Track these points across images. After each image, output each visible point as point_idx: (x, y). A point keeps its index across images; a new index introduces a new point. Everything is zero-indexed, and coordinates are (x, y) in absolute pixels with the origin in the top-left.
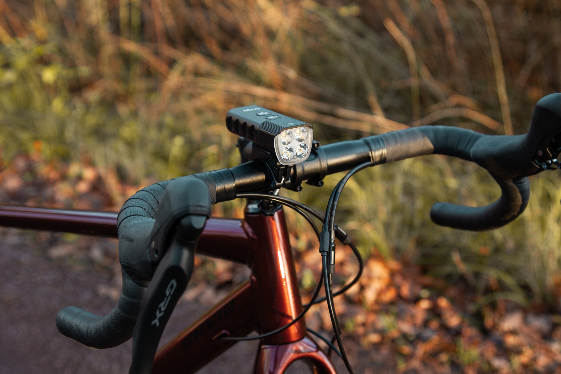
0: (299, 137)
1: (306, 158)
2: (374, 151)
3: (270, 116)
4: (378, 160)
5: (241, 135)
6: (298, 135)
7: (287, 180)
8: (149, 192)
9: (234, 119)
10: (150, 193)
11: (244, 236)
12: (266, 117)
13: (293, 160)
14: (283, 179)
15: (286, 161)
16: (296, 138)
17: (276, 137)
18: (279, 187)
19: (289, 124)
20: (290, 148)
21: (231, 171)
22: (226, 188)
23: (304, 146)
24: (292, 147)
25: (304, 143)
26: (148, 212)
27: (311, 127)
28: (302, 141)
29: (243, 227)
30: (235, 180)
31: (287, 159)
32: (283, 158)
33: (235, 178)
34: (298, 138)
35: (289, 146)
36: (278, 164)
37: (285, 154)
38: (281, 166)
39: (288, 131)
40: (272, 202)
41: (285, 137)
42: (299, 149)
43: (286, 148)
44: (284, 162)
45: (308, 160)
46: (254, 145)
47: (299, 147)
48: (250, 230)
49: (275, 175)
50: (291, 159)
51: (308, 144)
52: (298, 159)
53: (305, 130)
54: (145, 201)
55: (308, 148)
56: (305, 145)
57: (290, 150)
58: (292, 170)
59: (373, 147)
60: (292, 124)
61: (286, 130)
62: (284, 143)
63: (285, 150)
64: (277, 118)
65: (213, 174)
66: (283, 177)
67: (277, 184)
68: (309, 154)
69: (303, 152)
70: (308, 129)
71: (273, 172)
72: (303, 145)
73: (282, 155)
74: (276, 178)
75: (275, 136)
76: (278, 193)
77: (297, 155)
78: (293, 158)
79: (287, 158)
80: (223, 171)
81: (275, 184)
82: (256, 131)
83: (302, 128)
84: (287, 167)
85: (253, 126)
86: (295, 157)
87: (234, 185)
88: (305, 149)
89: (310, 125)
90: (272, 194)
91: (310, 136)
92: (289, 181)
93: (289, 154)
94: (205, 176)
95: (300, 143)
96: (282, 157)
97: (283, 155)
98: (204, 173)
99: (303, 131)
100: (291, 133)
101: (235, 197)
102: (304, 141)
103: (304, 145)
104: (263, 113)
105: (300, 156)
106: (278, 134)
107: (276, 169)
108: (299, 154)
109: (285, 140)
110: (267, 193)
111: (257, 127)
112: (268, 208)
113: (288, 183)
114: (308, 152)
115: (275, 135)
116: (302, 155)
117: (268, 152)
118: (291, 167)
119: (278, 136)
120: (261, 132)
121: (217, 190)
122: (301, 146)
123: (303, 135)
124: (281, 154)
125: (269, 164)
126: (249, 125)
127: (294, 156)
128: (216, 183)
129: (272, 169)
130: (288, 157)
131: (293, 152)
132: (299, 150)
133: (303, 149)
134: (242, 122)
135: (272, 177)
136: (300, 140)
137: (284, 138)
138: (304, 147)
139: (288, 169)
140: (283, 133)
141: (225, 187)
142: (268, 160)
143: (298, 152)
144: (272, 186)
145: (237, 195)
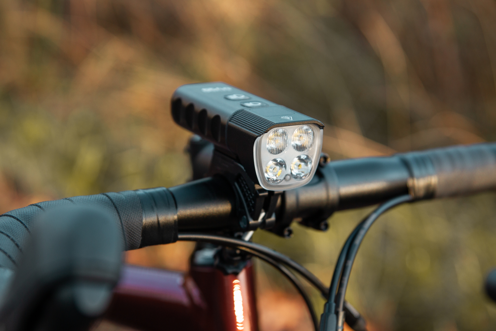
0: (299, 143)
1: (306, 180)
2: (418, 178)
3: (249, 102)
4: (421, 193)
5: (195, 131)
6: (297, 138)
7: (268, 216)
8: (18, 220)
9: (185, 103)
10: (20, 221)
11: (184, 300)
12: (242, 104)
13: (284, 183)
14: (263, 215)
15: (271, 183)
16: (293, 143)
17: (258, 139)
18: (254, 228)
19: (282, 118)
20: (280, 161)
21: (172, 194)
22: (161, 222)
23: (306, 159)
24: (285, 160)
25: (306, 154)
26: (9, 257)
27: (321, 127)
28: (303, 150)
29: (184, 286)
30: (179, 209)
31: (273, 180)
32: (268, 178)
33: (178, 206)
34: (297, 145)
35: (279, 158)
36: (257, 187)
37: (272, 170)
38: (263, 190)
39: (281, 130)
40: (238, 252)
41: (274, 140)
42: (295, 164)
43: (275, 160)
44: (268, 185)
45: (311, 184)
46: (216, 150)
47: (296, 160)
48: (195, 292)
49: (248, 206)
50: (281, 181)
51: (312, 156)
52: (293, 181)
53: (310, 131)
54: (8, 236)
55: (313, 163)
56: (308, 158)
57: (281, 164)
58: (279, 201)
59: (416, 172)
60: (288, 118)
61: (275, 129)
62: (272, 151)
63: (271, 163)
64: (262, 106)
65: (139, 196)
66: (263, 210)
67: (252, 222)
68: (312, 174)
69: (303, 170)
70: (316, 129)
71: (246, 201)
72: (303, 157)
73: (266, 172)
74: (250, 211)
75: (257, 137)
76: (251, 238)
77: (291, 173)
78: (285, 178)
79: (275, 178)
80: (159, 193)
81: (248, 222)
82: (223, 126)
83: (305, 127)
84: (271, 193)
85: (217, 118)
86: (288, 177)
87: (176, 217)
88: (306, 164)
89: (319, 122)
90: (240, 238)
91: (318, 142)
92: (273, 218)
93: (277, 172)
94: (124, 197)
95: (299, 153)
96: (266, 175)
97: (268, 172)
98: (123, 193)
99: (306, 132)
100: (284, 133)
101: (175, 240)
102: (306, 151)
103: (306, 157)
104: (237, 96)
105: (296, 177)
106: (263, 134)
107: (252, 196)
108: (295, 172)
109: (273, 145)
110: (232, 236)
111: (225, 120)
112: (230, 262)
113: (271, 223)
114: (311, 171)
115: (257, 135)
116: (299, 174)
117: (239, 165)
118: (278, 194)
119: (262, 138)
120: (232, 130)
121: (143, 225)
122: (299, 158)
123: (305, 140)
124: (264, 170)
125: (240, 187)
126: (211, 114)
127: (286, 175)
128: (143, 213)
129: (244, 196)
130: (276, 176)
131: (285, 167)
132: (296, 166)
133: (303, 164)
134: (198, 108)
135: (243, 208)
136: (300, 148)
137: (272, 141)
138: (305, 161)
139: (272, 198)
140: (271, 134)
141: (158, 221)
142: (238, 178)
143: (293, 169)
144: (242, 225)
145: (180, 236)
